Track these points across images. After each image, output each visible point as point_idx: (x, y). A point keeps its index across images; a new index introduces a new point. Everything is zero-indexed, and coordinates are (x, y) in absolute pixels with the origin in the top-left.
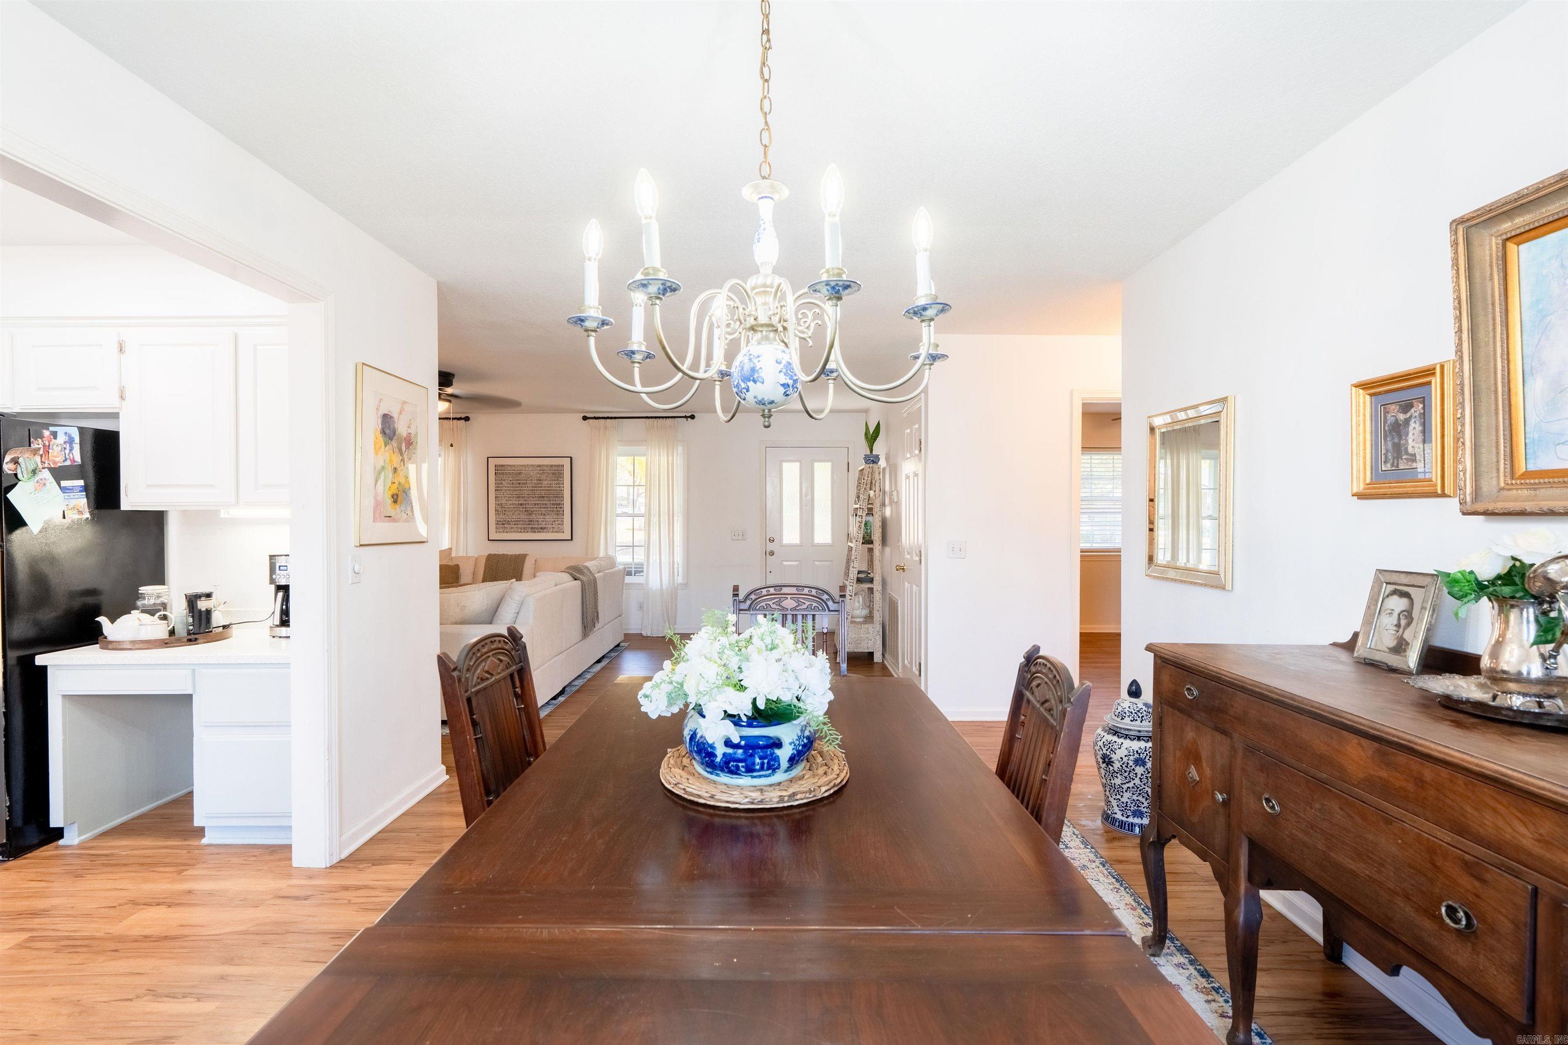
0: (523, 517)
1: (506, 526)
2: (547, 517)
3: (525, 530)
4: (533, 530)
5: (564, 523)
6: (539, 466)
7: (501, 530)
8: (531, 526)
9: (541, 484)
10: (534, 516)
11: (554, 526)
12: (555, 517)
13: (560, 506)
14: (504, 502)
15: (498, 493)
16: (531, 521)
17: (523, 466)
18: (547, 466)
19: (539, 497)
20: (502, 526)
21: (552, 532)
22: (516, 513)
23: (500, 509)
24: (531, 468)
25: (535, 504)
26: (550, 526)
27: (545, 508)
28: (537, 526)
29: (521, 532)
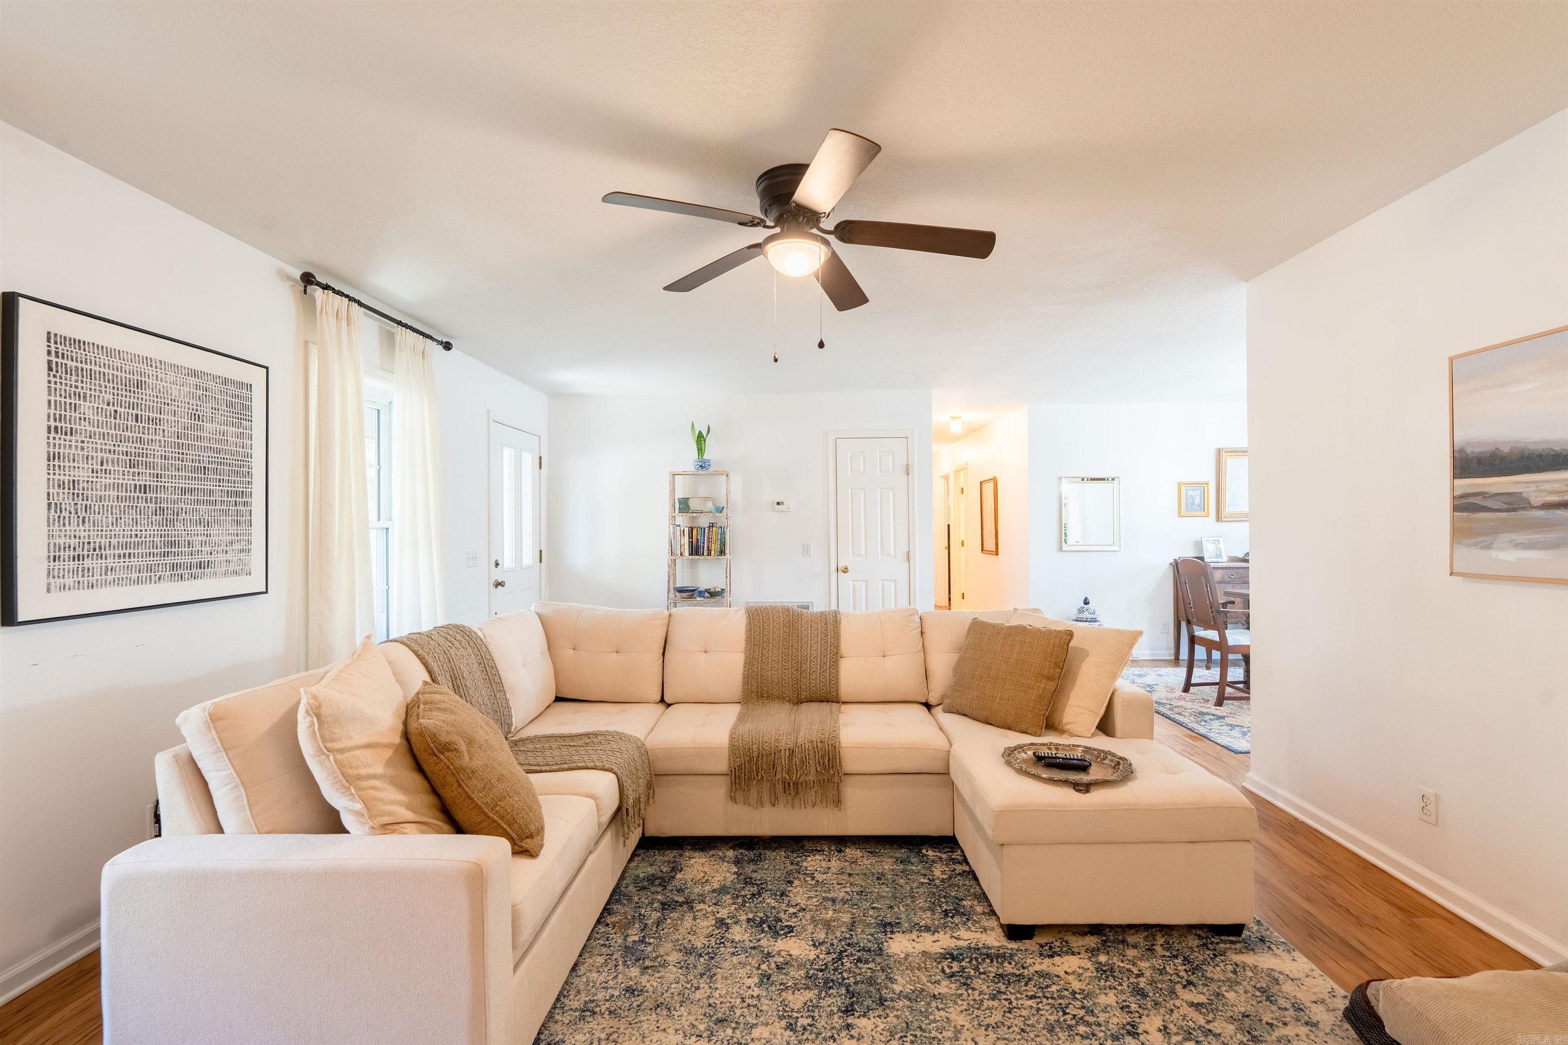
0: (150, 531)
1: (88, 563)
2: (214, 530)
3: (151, 574)
4: (177, 572)
5: (253, 547)
6: (194, 373)
7: (69, 581)
8: (169, 560)
9: (201, 429)
10: (180, 526)
11: (229, 557)
12: (233, 529)
13: (241, 496)
14: (82, 475)
15: (60, 439)
16: (172, 544)
17: (148, 361)
18: (215, 377)
19: (195, 470)
20: (73, 565)
21: (226, 574)
22: (127, 518)
23: (67, 503)
24: (171, 376)
25: (184, 491)
26: (222, 557)
27: (210, 502)
28: (187, 559)
29: (138, 581)
